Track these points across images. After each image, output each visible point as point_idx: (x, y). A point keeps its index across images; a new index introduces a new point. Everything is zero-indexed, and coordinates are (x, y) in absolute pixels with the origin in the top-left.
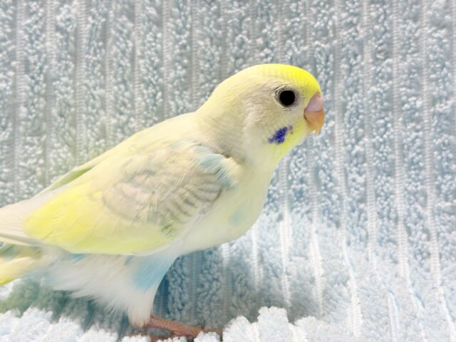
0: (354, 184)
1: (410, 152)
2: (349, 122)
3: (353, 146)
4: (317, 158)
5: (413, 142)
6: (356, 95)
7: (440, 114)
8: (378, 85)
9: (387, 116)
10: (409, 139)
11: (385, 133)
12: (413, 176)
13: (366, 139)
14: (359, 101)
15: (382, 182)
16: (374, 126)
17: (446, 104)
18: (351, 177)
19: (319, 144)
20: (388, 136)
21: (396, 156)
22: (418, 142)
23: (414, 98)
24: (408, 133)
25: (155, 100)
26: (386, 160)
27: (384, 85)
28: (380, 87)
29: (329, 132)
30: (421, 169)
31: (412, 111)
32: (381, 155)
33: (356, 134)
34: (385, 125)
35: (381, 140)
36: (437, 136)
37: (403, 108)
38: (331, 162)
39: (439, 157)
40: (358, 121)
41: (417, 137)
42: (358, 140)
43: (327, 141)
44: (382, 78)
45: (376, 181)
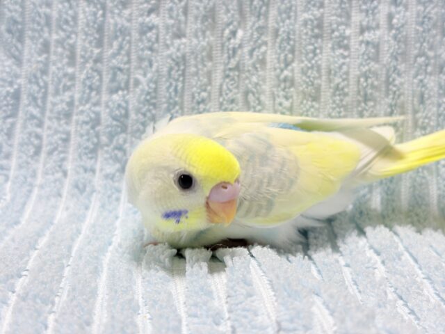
0: (280, 108)
1: (336, 78)
2: (280, 47)
3: (282, 71)
4: (247, 81)
5: (340, 67)
6: (288, 21)
7: (368, 43)
8: (310, 12)
9: (317, 42)
10: (337, 65)
11: (313, 58)
12: (338, 102)
13: (294, 65)
14: (291, 27)
15: (308, 107)
16: (304, 51)
17: (375, 34)
18: (278, 100)
19: (250, 68)
20: (316, 61)
21: (323, 82)
22: (345, 68)
23: (343, 27)
24: (336, 59)
25: (96, 18)
26: (313, 85)
27: (316, 12)
28: (312, 14)
29: (261, 57)
30: (346, 95)
31: (341, 39)
32: (308, 80)
33: (285, 59)
34: (314, 51)
35: (309, 65)
36: (364, 63)
37: (333, 36)
38: (260, 86)
39: (365, 84)
40: (289, 47)
41: (344, 64)
42: (287, 65)
43: (258, 66)
44: (314, 5)
45: (302, 106)
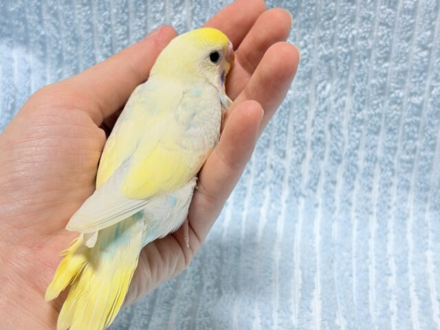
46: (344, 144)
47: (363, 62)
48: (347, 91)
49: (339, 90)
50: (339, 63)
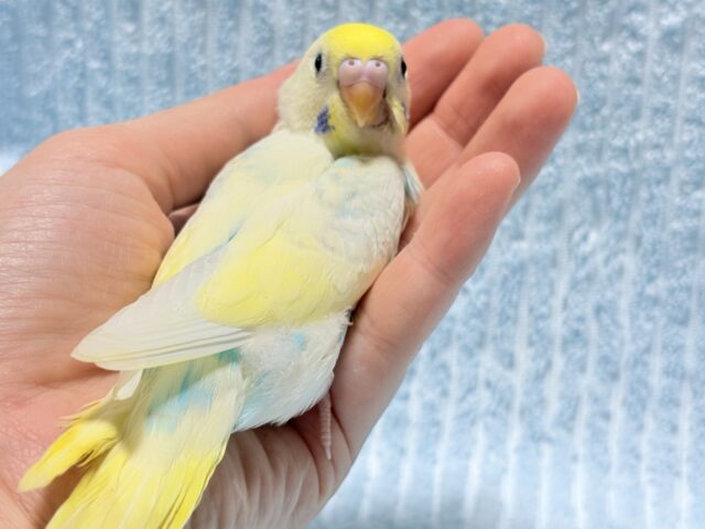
46: (622, 343)
47: (656, 191)
48: (628, 244)
49: (612, 242)
50: (612, 193)
